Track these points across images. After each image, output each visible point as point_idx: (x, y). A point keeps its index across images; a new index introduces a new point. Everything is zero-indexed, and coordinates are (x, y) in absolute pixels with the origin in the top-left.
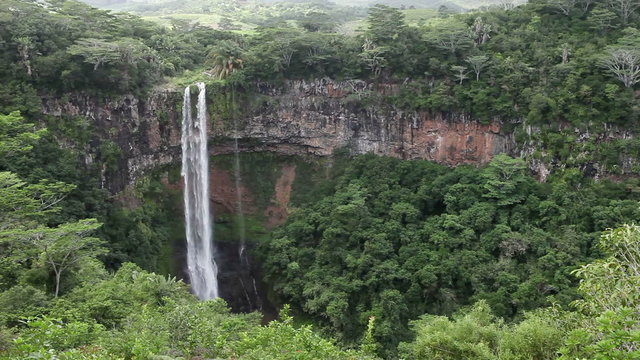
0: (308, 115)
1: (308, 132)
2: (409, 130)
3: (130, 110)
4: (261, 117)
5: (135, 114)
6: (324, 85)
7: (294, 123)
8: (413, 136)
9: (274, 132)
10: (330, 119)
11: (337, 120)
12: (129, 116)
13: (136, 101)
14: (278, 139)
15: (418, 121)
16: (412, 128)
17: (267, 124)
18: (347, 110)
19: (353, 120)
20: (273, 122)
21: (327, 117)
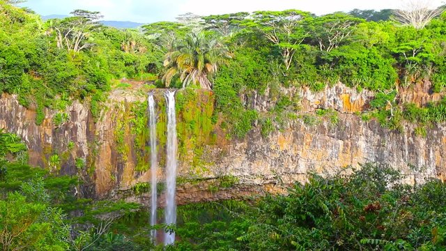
0: (314, 140)
3: (75, 128)
4: (245, 144)
5: (81, 135)
6: (338, 94)
7: (292, 152)
9: (259, 167)
11: (355, 147)
12: (74, 139)
13: (85, 114)
14: (263, 177)
18: (369, 132)
19: (379, 145)
20: (261, 152)
21: (341, 142)
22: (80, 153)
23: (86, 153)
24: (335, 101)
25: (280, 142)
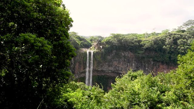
0: (123, 63)
1: (122, 69)
2: (155, 68)
4: (108, 63)
6: (129, 53)
7: (118, 65)
8: (156, 70)
9: (111, 68)
10: (130, 64)
11: (132, 65)
14: (111, 71)
15: (158, 66)
16: (156, 68)
17: (109, 66)
18: (135, 62)
19: (137, 65)
20: (111, 65)
21: (129, 64)
22: (72, 64)
23: (73, 63)
24: (128, 55)
25: (115, 63)
